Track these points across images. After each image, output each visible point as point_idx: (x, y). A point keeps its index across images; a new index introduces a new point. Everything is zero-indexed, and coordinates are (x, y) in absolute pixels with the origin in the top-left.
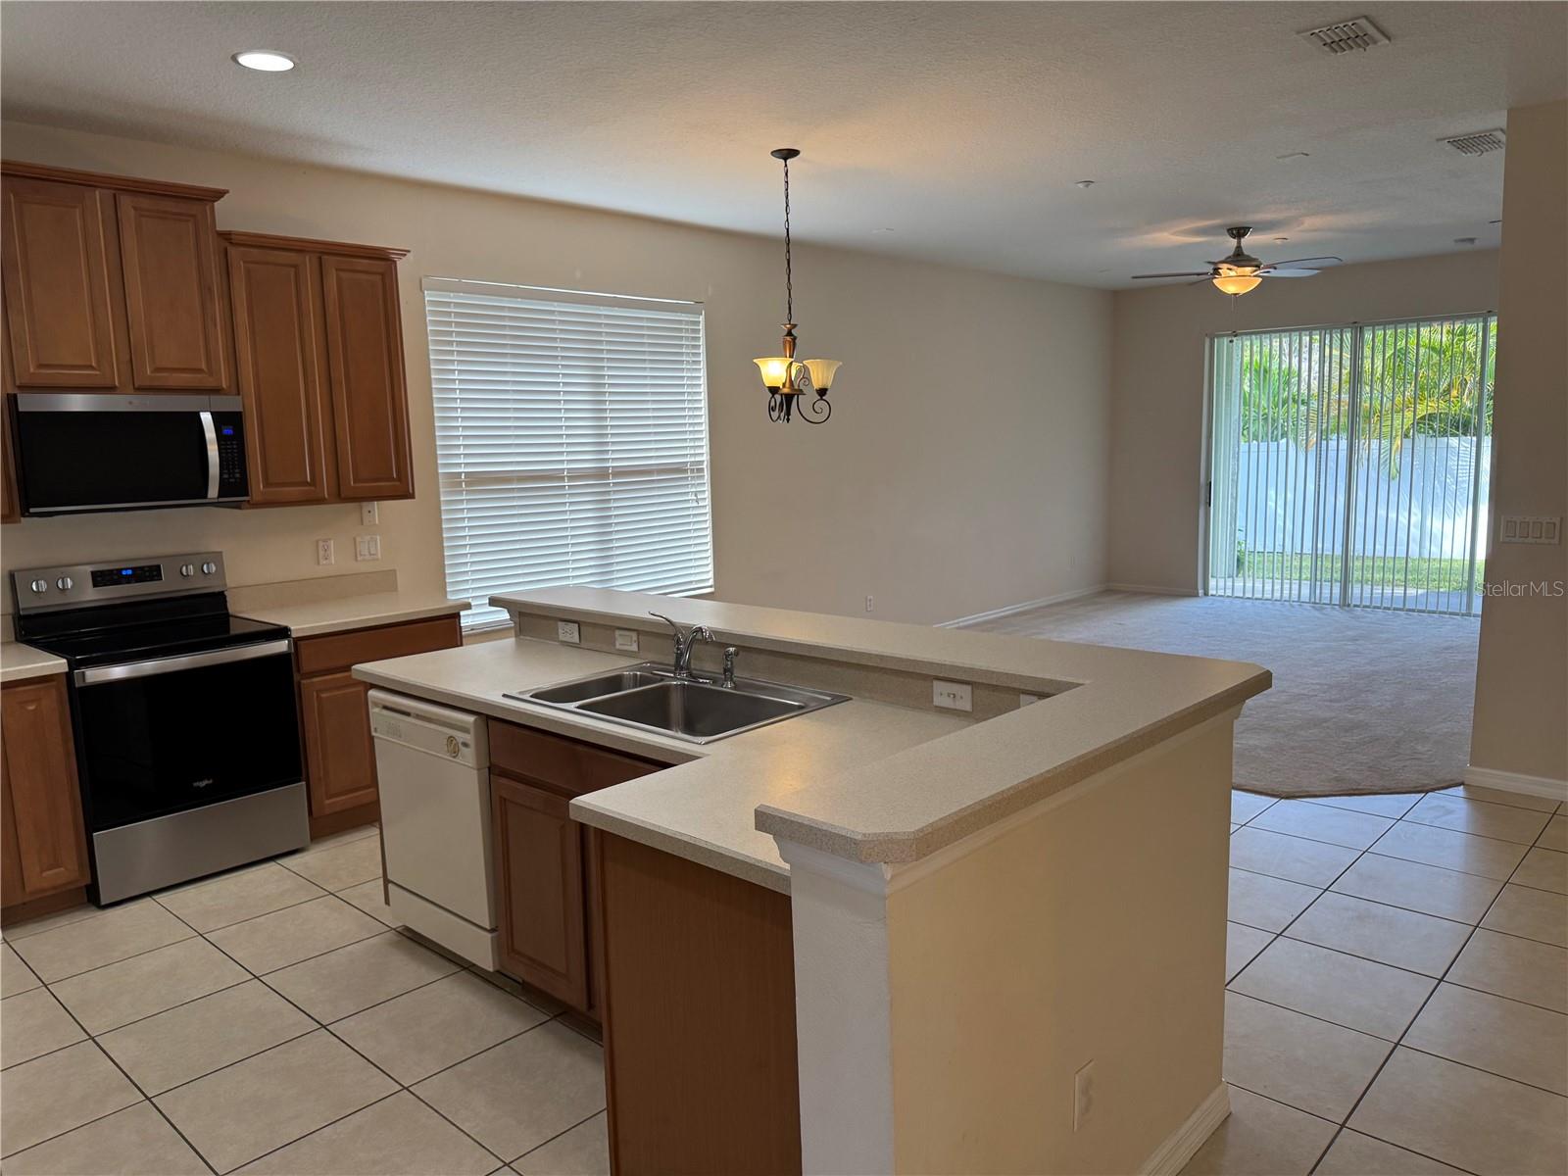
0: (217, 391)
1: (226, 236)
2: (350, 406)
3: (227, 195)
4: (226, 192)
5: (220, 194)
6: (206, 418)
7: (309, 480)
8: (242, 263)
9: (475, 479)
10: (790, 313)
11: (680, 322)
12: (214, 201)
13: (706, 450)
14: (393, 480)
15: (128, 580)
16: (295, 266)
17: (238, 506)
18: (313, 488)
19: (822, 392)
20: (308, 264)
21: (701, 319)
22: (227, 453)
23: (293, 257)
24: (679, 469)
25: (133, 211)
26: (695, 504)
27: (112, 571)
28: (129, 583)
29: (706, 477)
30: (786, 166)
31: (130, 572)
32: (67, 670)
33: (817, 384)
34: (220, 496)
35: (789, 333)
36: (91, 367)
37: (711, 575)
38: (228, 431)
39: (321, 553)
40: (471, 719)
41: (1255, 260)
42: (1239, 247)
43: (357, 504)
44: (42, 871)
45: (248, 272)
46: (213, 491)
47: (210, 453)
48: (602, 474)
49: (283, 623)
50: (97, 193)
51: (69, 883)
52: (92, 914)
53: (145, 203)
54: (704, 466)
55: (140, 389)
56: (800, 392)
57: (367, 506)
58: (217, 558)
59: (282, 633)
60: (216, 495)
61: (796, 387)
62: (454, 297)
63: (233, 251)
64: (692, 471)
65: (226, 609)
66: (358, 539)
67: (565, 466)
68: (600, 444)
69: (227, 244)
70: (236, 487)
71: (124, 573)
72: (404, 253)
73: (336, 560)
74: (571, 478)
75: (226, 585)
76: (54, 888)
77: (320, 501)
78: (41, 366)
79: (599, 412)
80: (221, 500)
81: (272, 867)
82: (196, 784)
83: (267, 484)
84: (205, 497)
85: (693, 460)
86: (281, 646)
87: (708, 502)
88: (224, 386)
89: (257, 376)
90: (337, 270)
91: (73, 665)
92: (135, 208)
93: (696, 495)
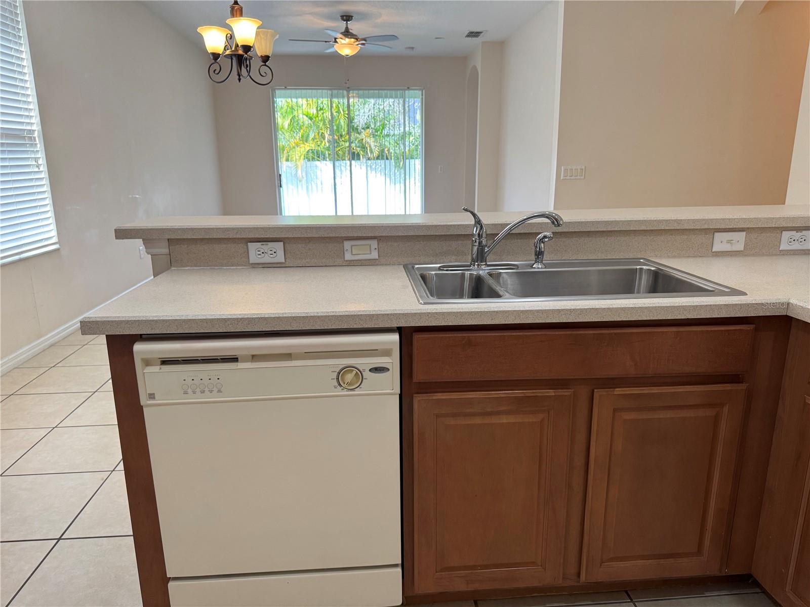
24: (20, 136)
29: (38, 146)
37: (54, 233)
41: (356, 35)
42: (347, 28)
54: (36, 135)
64: (28, 138)
85: (27, 128)
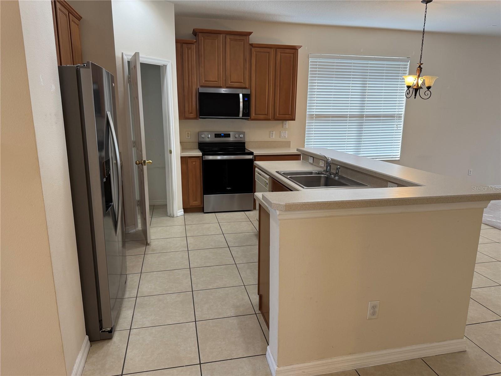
0: (245, 88)
1: (251, 45)
2: (280, 93)
3: (252, 33)
4: (252, 32)
5: (250, 33)
6: (241, 96)
7: (266, 113)
8: (255, 52)
9: (318, 116)
10: (421, 59)
11: (400, 65)
12: (250, 35)
13: (404, 110)
14: (289, 115)
15: (223, 137)
16: (269, 52)
17: (247, 119)
18: (267, 116)
19: (429, 88)
20: (272, 52)
21: (409, 63)
22: (245, 105)
23: (268, 50)
24: (392, 116)
25: (229, 39)
26: (396, 129)
27: (219, 134)
28: (222, 137)
29: (402, 119)
30: (426, 6)
31: (223, 135)
32: (201, 155)
33: (427, 85)
34: (242, 117)
35: (420, 67)
36: (216, 81)
37: (399, 154)
38: (246, 99)
39: (271, 135)
40: (268, 177)
43: (282, 121)
44: (193, 201)
45: (256, 54)
46: (241, 115)
47: (240, 105)
48: (362, 116)
49: (252, 151)
50: (221, 35)
51: (198, 206)
52: (202, 214)
53: (232, 37)
54: (402, 116)
55: (227, 87)
56: (421, 88)
57: (285, 122)
58: (244, 133)
59: (252, 153)
60: (241, 116)
61: (420, 86)
62: (319, 60)
63: (253, 49)
64: (397, 117)
65: (245, 147)
66: (281, 132)
67: (348, 113)
68: (362, 107)
69: (252, 47)
70: (247, 114)
71: (222, 135)
72: (300, 47)
73: (275, 137)
74: (350, 117)
75: (245, 141)
76: (196, 206)
77: (269, 120)
78: (206, 81)
79: (363, 96)
80: (243, 117)
81: (243, 213)
82: (227, 188)
83: (255, 114)
84: (239, 116)
85: (397, 113)
86: (250, 157)
87: (402, 128)
88: (247, 87)
89: (256, 84)
90: (280, 53)
91: (203, 155)
92: (230, 39)
93: (397, 126)
